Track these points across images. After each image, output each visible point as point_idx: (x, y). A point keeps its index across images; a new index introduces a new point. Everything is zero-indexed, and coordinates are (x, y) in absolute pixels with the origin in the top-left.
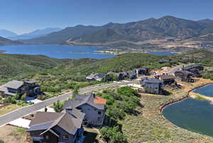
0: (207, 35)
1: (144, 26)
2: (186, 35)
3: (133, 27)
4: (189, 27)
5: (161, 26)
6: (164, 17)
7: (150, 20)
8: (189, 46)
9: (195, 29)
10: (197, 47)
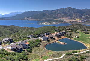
0: (85, 16)
1: (59, 11)
2: (77, 16)
3: (54, 12)
4: (78, 12)
5: (66, 12)
6: (68, 8)
7: (61, 9)
8: (77, 21)
9: (80, 13)
10: (80, 21)
